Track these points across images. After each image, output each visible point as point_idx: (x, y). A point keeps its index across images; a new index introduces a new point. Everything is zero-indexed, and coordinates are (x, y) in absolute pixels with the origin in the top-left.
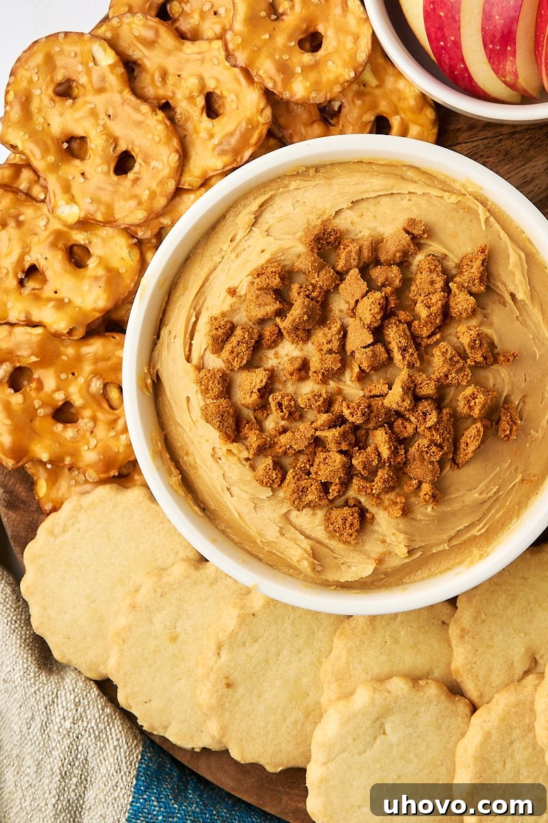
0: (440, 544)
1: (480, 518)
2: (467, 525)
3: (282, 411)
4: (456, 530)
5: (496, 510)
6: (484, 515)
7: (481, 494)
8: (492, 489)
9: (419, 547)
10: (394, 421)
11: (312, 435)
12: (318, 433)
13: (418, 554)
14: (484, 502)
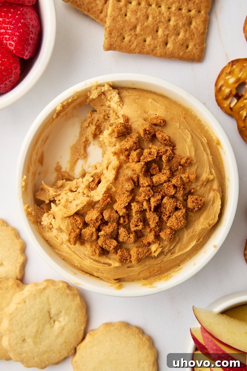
0: (209, 159)
1: (199, 140)
2: (202, 146)
3: (140, 225)
4: (203, 151)
5: (197, 131)
6: (198, 138)
7: (188, 138)
8: (187, 132)
9: (210, 170)
10: (151, 173)
11: (153, 213)
12: (152, 210)
13: (212, 170)
14: (192, 137)
